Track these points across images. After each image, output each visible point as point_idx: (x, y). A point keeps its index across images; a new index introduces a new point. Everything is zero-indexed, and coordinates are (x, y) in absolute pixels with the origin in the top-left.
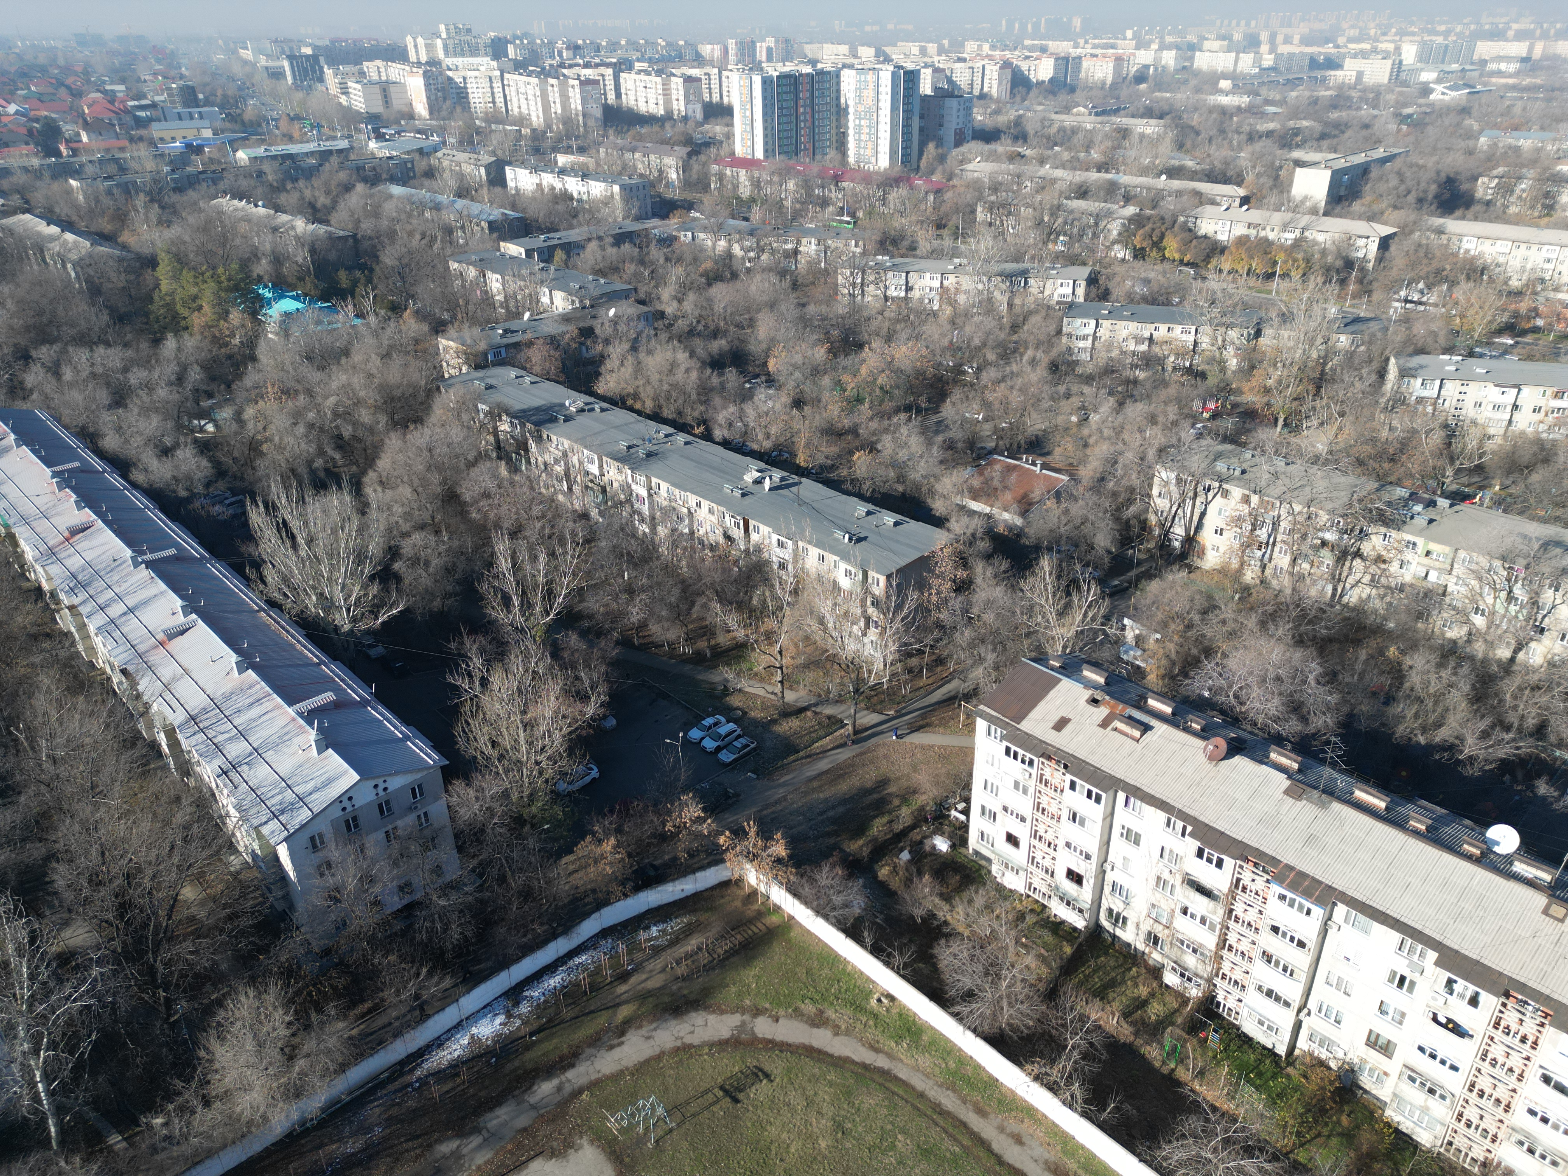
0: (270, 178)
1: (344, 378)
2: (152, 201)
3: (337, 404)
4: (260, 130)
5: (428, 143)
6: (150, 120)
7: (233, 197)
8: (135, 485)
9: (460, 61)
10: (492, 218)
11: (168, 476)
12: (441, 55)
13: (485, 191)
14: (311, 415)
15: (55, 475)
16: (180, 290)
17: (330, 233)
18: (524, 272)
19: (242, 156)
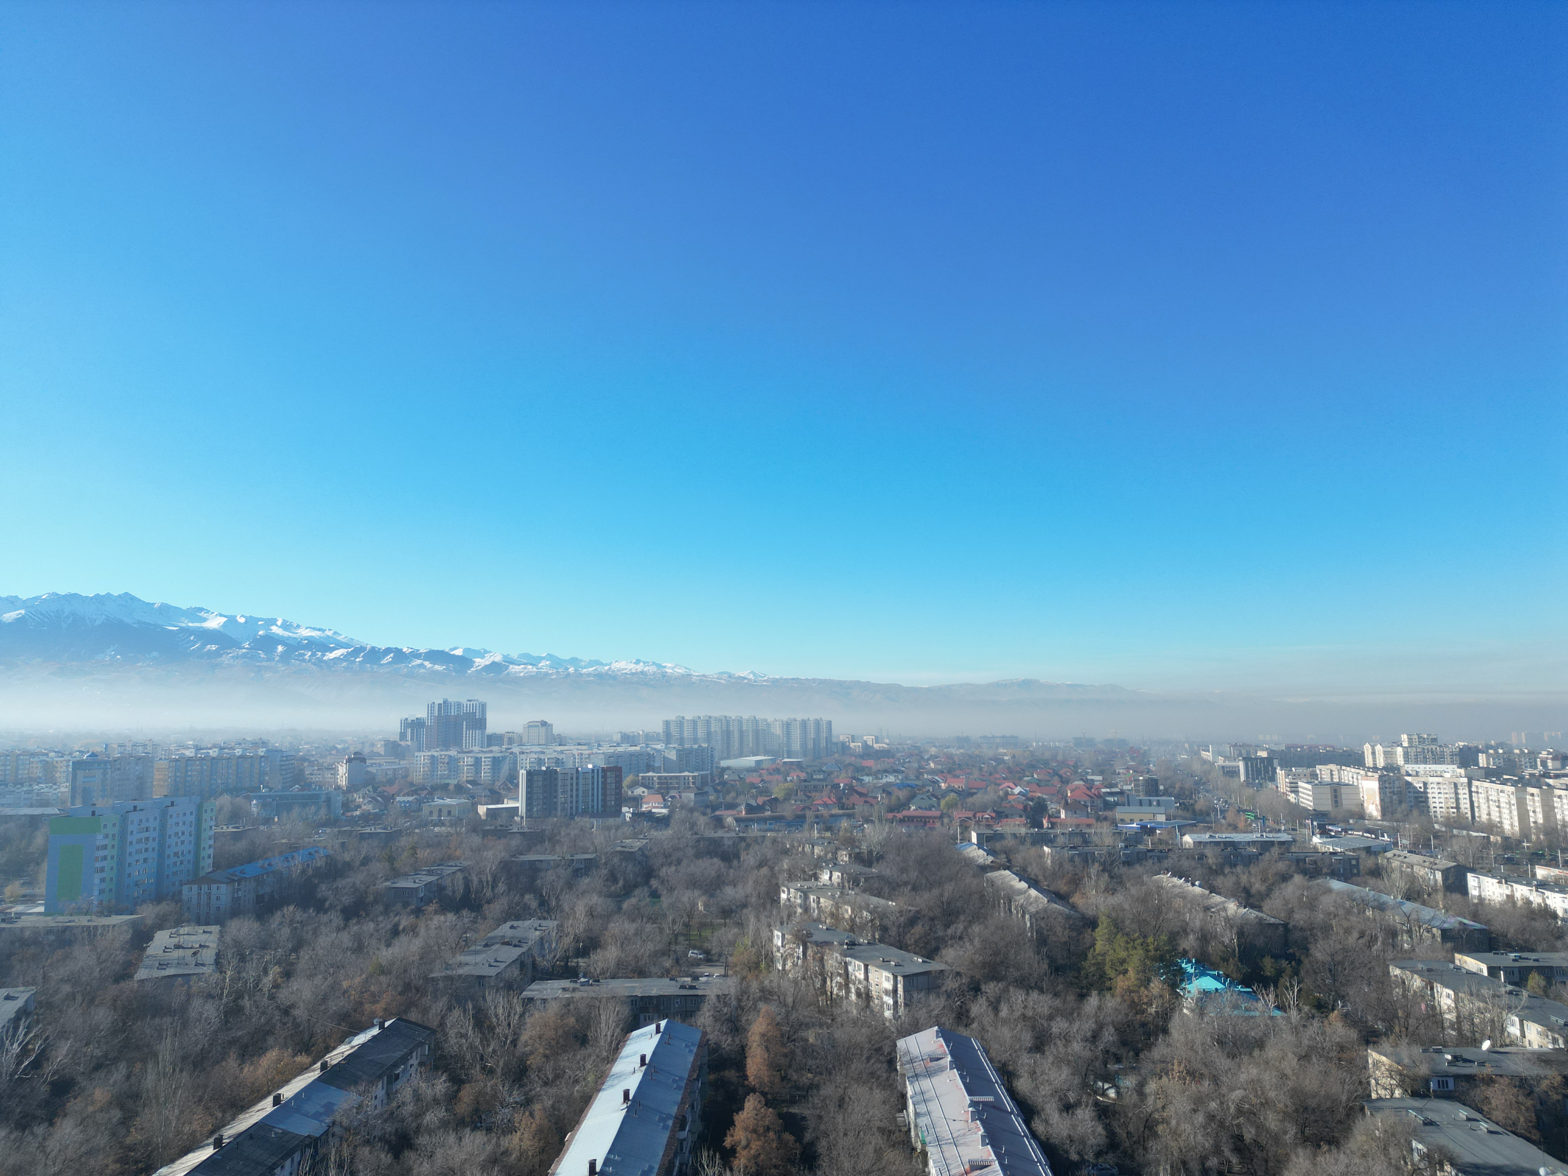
0: (1210, 861)
1: (1254, 1071)
2: (1103, 870)
3: (1243, 1100)
4: (1208, 819)
5: (1377, 842)
6: (1116, 804)
7: (1173, 875)
8: (1034, 1135)
9: (1421, 768)
10: (1446, 926)
11: (1065, 1133)
12: (1400, 761)
13: (1440, 896)
14: (1213, 1105)
15: (973, 1104)
16: (1111, 952)
17: (1261, 919)
18: (1484, 991)
19: (1188, 839)
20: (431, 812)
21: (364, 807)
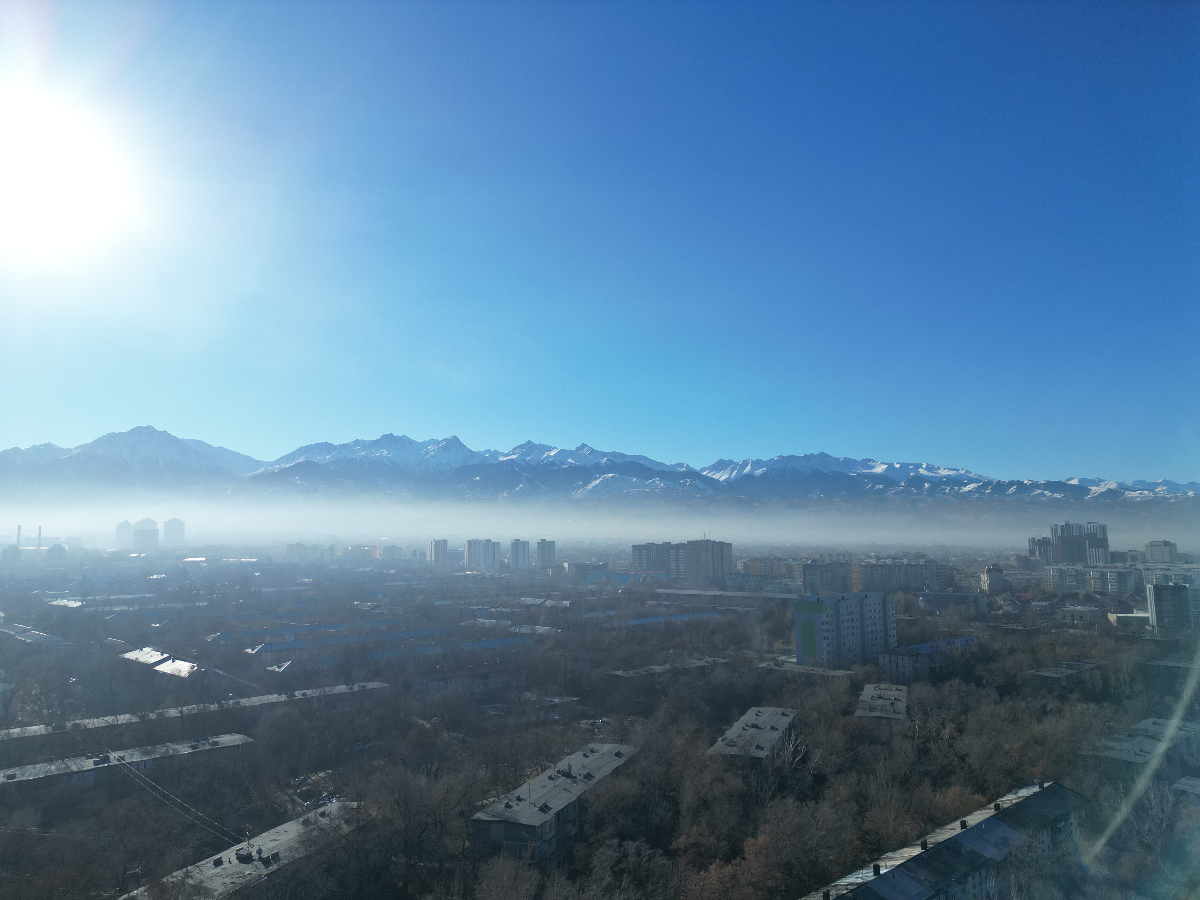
20: (1064, 617)
21: (1005, 608)
